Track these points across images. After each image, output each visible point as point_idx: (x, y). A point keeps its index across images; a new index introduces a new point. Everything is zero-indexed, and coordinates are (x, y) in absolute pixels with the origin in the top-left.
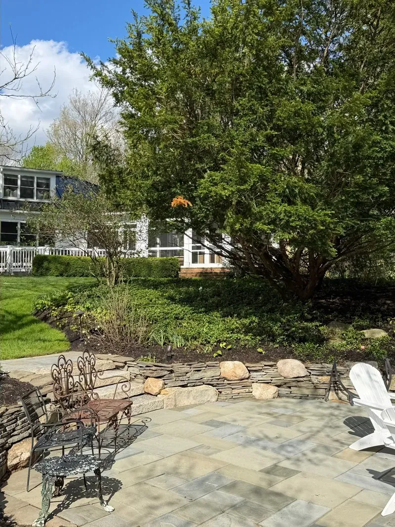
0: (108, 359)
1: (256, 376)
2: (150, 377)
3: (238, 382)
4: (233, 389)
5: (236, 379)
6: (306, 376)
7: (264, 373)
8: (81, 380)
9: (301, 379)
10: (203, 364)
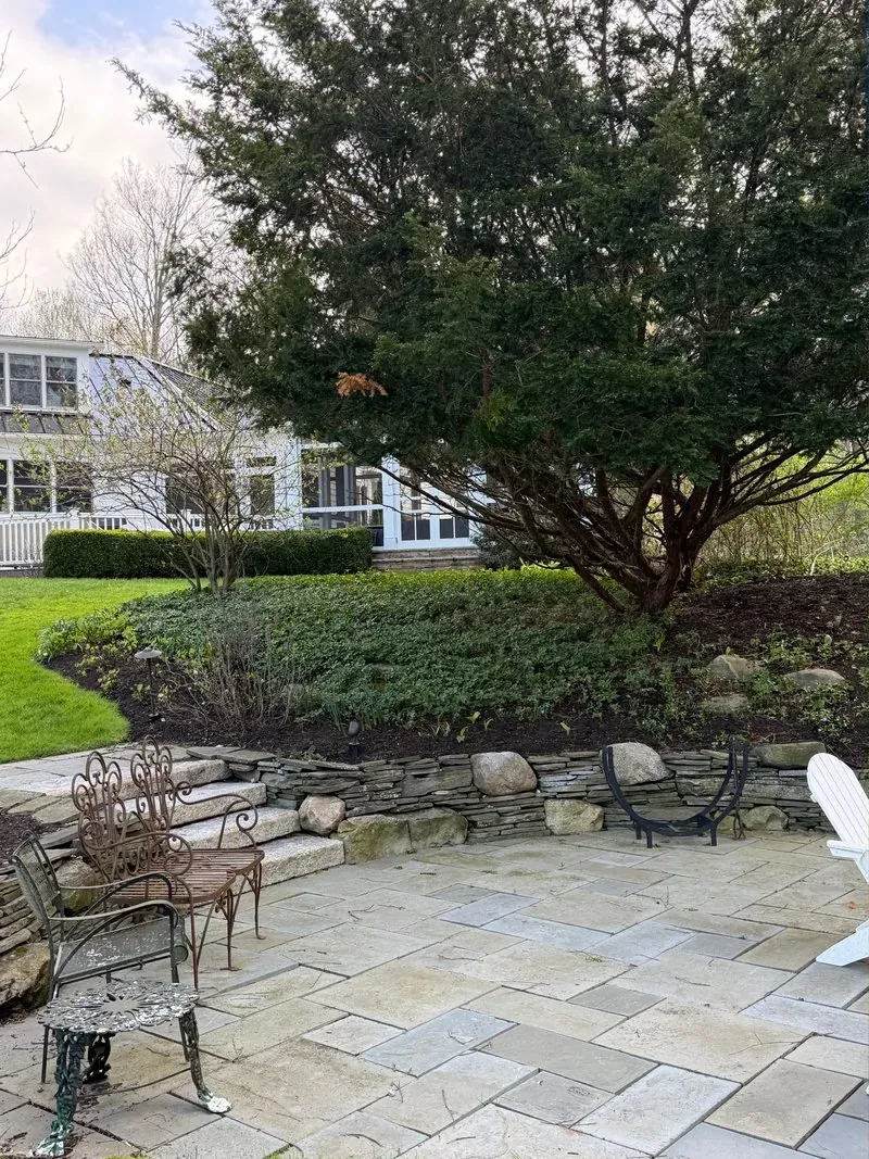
0: (215, 758)
1: (552, 784)
2: (311, 794)
3: (512, 798)
4: (500, 814)
5: (508, 791)
6: (665, 779)
7: (570, 777)
8: (142, 808)
9: (655, 787)
10: (433, 760)
